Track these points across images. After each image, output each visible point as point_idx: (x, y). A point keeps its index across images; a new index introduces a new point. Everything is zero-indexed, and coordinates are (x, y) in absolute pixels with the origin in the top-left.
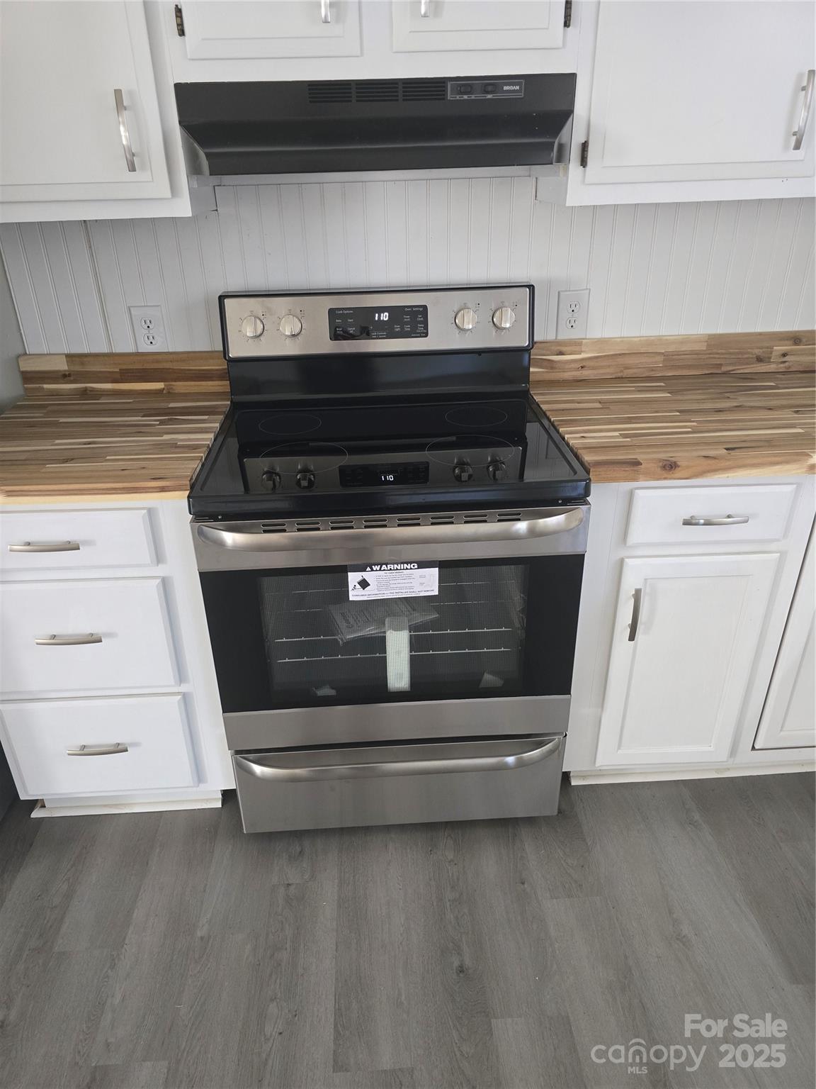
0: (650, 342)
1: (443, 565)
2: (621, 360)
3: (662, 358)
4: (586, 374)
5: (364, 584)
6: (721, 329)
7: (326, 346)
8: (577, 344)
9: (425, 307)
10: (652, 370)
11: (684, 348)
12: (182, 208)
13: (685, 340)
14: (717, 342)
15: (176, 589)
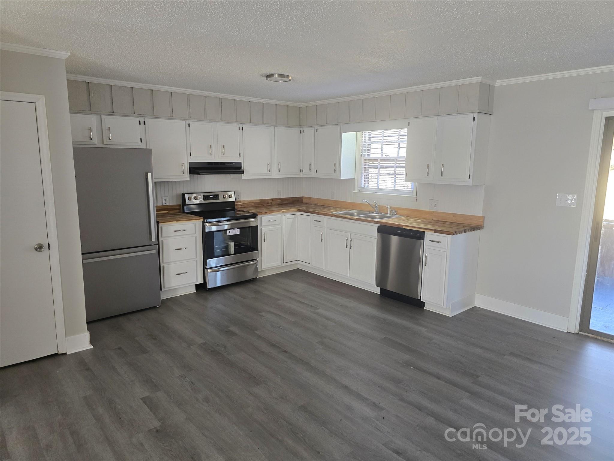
0: (251, 201)
1: (240, 228)
2: (247, 204)
3: (253, 203)
4: (242, 206)
5: (229, 232)
6: (261, 199)
7: (203, 202)
8: (240, 201)
9: (218, 195)
10: (252, 205)
11: (256, 202)
12: (189, 179)
13: (257, 200)
14: (261, 200)
15: (197, 238)
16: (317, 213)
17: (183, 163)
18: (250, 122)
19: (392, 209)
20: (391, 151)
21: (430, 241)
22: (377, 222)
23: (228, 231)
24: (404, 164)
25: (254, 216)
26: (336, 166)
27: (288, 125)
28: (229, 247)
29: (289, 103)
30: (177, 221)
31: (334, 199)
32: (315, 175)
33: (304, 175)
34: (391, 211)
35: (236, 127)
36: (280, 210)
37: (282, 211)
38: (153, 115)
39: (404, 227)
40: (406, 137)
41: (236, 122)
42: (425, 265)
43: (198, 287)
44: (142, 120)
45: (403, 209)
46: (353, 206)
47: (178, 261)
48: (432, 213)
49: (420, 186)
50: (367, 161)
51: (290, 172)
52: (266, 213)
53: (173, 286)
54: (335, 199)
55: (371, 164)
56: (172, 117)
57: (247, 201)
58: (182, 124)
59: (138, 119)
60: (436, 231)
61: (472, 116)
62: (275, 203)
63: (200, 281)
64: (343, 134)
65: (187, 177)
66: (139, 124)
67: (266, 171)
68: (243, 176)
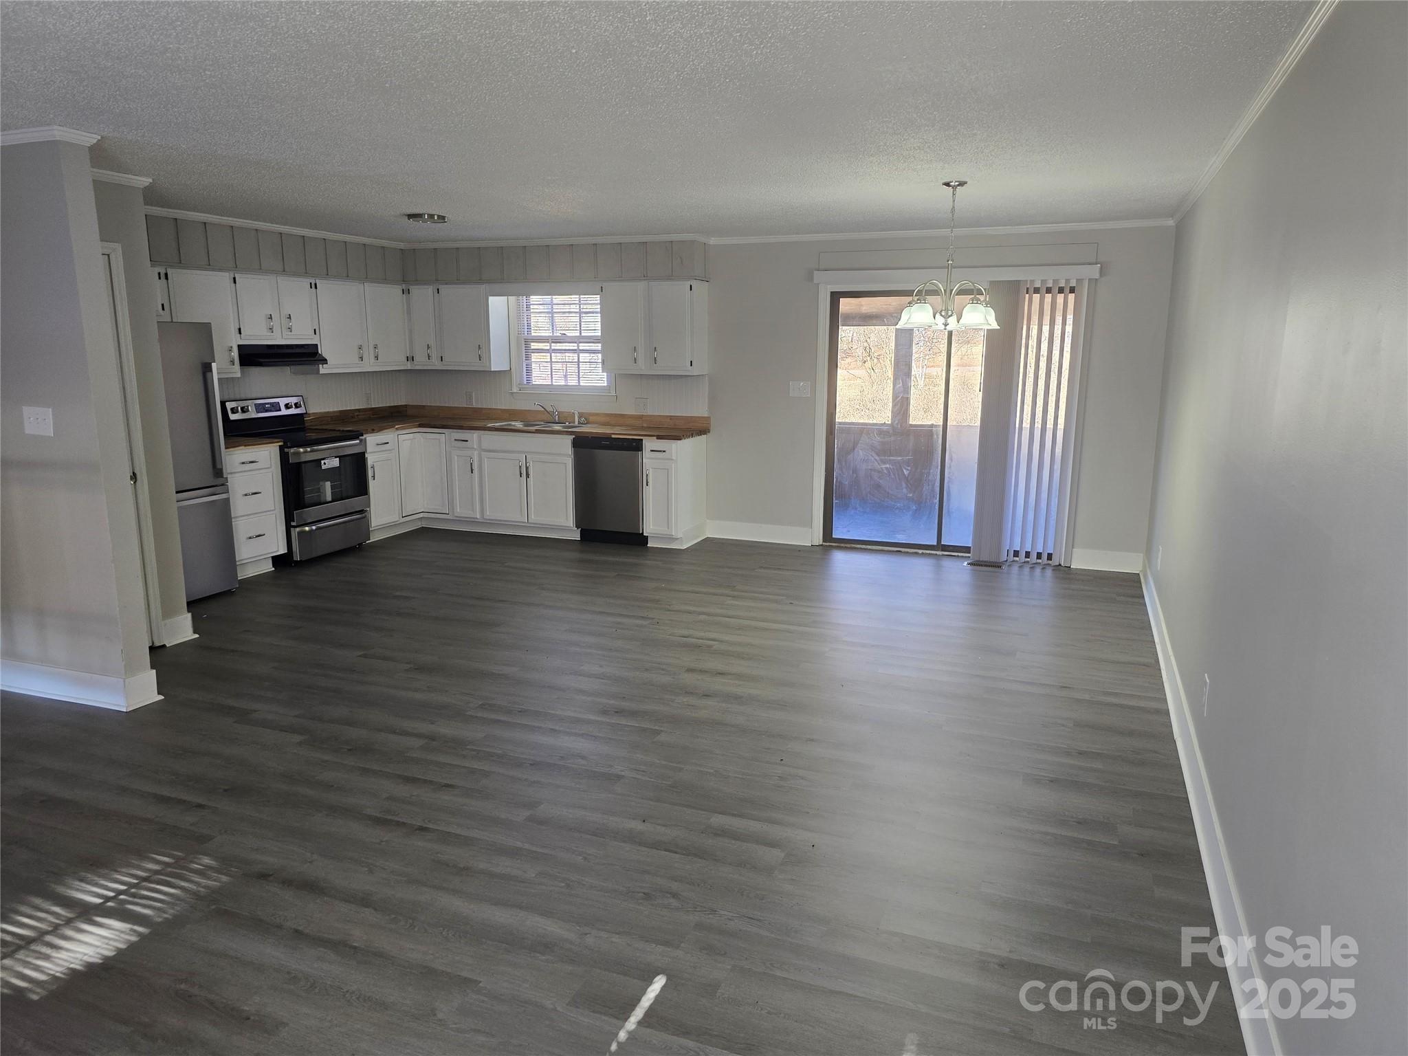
0: (325, 413)
1: (339, 457)
2: (321, 419)
5: (325, 464)
7: (256, 415)
9: (279, 402)
12: (239, 375)
13: (334, 412)
15: (274, 475)
16: (461, 428)
17: (231, 347)
18: (327, 275)
19: (581, 415)
20: (568, 325)
21: (652, 451)
22: (571, 433)
23: (323, 462)
24: (598, 347)
25: (356, 435)
26: (482, 348)
27: (385, 280)
28: (321, 491)
29: (385, 243)
30: (245, 446)
31: (472, 405)
32: (438, 366)
33: (415, 365)
34: (580, 417)
35: (305, 283)
36: (393, 427)
37: (397, 427)
38: (180, 263)
39: (613, 436)
40: (599, 306)
41: (306, 274)
42: (647, 485)
43: (277, 560)
44: (163, 272)
45: (597, 414)
46: (513, 414)
47: (247, 515)
48: (641, 417)
49: (620, 378)
50: (527, 342)
51: (393, 360)
52: (373, 430)
53: (246, 557)
54: (475, 405)
55: (534, 346)
56: (209, 266)
57: (320, 413)
58: (226, 277)
59: (157, 270)
60: (659, 437)
61: (689, 283)
62: (363, 417)
63: (282, 550)
64: (491, 298)
65: (236, 370)
66: (158, 278)
67: (357, 360)
68: (323, 369)
